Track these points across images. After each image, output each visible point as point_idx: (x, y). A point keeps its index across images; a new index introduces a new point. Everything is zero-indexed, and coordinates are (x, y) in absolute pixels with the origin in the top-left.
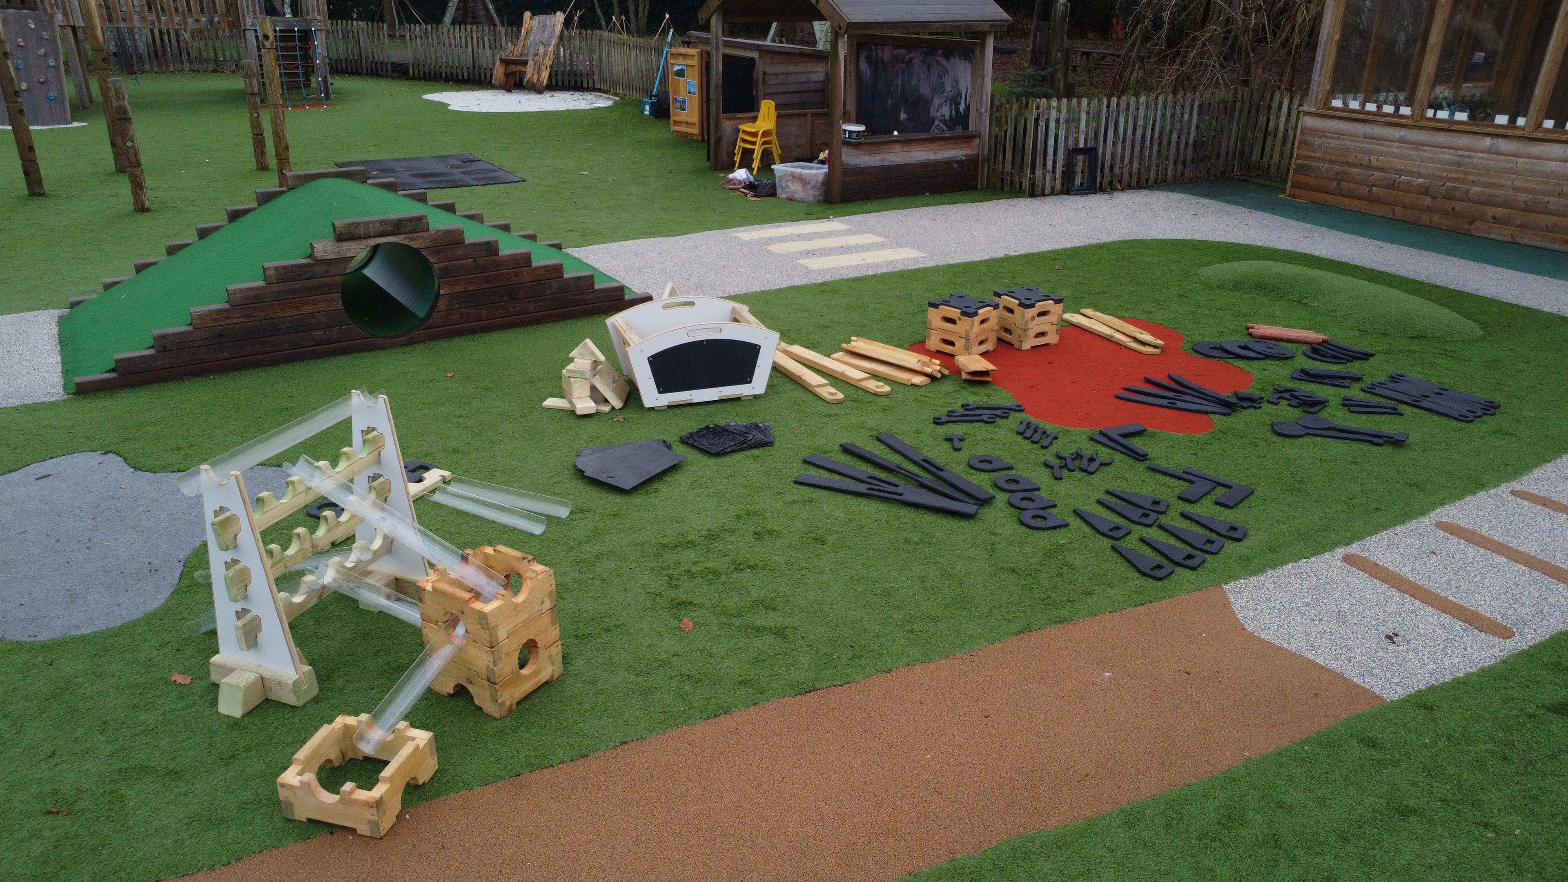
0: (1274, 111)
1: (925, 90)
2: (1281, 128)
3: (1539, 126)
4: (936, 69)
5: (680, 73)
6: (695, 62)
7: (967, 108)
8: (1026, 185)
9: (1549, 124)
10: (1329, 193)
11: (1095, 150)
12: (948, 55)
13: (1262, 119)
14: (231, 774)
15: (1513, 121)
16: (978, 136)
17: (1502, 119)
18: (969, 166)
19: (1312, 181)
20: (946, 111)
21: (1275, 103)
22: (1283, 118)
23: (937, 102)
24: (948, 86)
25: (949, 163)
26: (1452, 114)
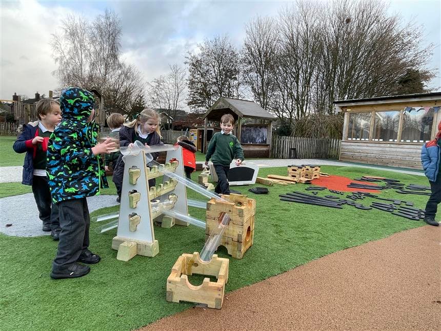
0: (332, 143)
1: (255, 136)
2: (334, 147)
3: (400, 141)
4: (257, 131)
5: (193, 135)
6: (197, 132)
7: (266, 139)
8: (281, 156)
9: (402, 141)
10: (350, 159)
11: (296, 149)
12: (261, 128)
13: (329, 145)
14: (132, 283)
15: (394, 141)
16: (269, 145)
17: (391, 140)
18: (267, 152)
19: (345, 157)
20: (260, 140)
21: (332, 141)
22: (334, 145)
23: (258, 138)
24: (261, 134)
25: (263, 151)
26: (379, 140)
